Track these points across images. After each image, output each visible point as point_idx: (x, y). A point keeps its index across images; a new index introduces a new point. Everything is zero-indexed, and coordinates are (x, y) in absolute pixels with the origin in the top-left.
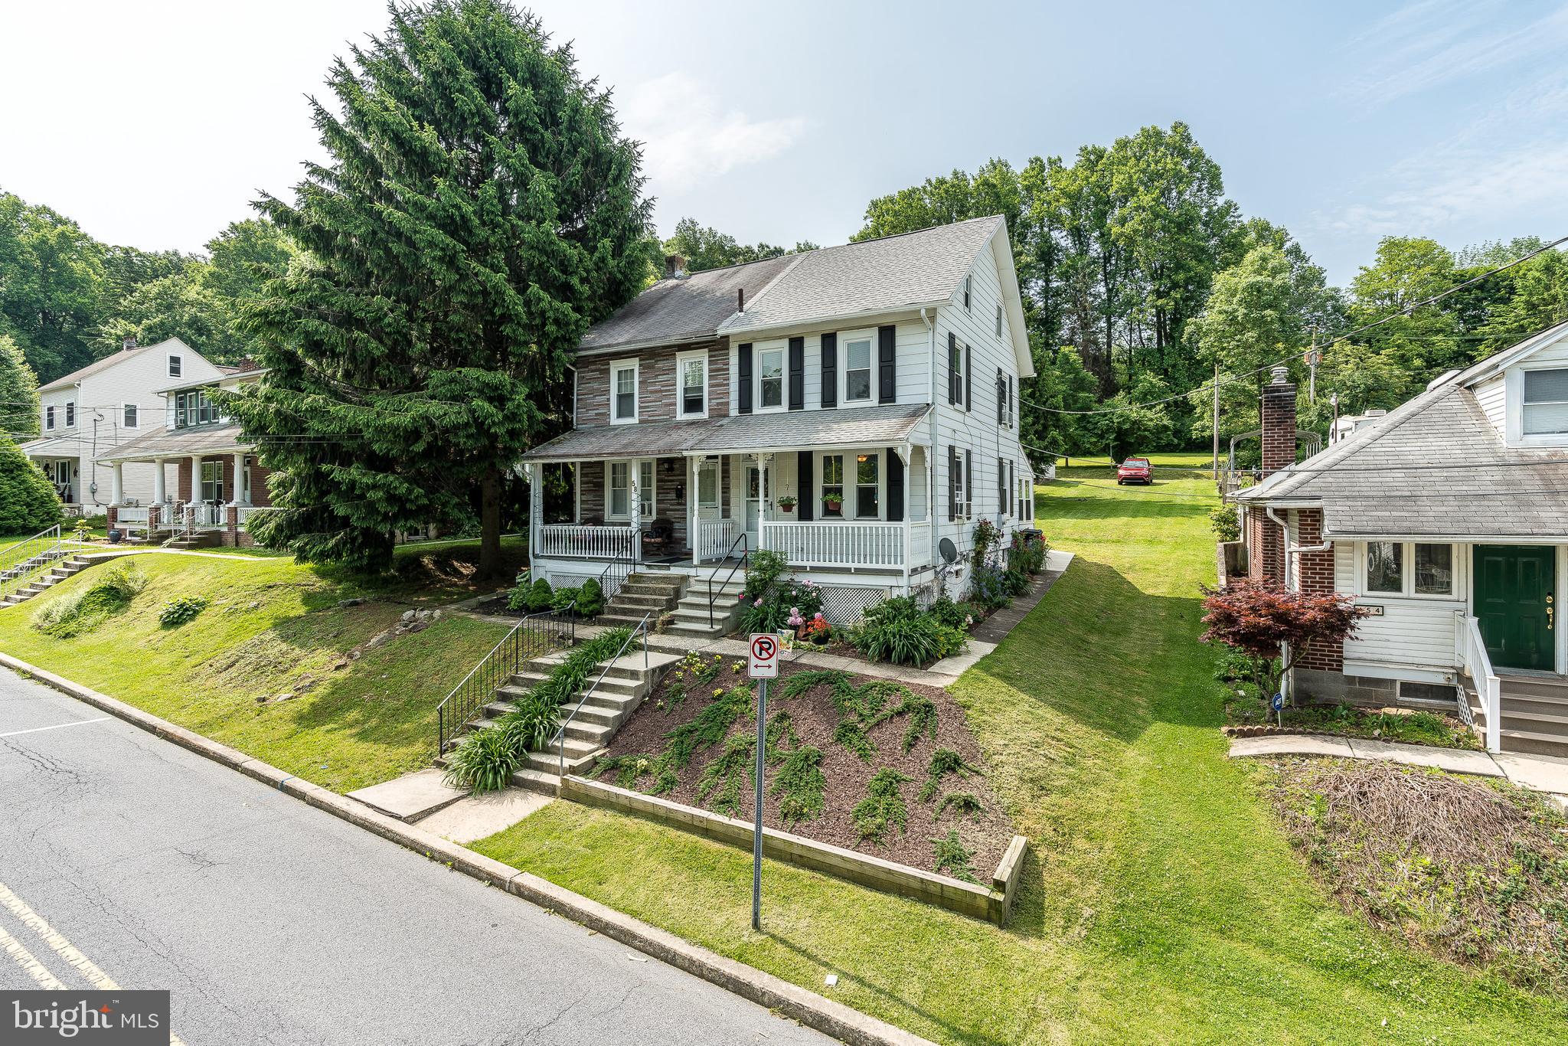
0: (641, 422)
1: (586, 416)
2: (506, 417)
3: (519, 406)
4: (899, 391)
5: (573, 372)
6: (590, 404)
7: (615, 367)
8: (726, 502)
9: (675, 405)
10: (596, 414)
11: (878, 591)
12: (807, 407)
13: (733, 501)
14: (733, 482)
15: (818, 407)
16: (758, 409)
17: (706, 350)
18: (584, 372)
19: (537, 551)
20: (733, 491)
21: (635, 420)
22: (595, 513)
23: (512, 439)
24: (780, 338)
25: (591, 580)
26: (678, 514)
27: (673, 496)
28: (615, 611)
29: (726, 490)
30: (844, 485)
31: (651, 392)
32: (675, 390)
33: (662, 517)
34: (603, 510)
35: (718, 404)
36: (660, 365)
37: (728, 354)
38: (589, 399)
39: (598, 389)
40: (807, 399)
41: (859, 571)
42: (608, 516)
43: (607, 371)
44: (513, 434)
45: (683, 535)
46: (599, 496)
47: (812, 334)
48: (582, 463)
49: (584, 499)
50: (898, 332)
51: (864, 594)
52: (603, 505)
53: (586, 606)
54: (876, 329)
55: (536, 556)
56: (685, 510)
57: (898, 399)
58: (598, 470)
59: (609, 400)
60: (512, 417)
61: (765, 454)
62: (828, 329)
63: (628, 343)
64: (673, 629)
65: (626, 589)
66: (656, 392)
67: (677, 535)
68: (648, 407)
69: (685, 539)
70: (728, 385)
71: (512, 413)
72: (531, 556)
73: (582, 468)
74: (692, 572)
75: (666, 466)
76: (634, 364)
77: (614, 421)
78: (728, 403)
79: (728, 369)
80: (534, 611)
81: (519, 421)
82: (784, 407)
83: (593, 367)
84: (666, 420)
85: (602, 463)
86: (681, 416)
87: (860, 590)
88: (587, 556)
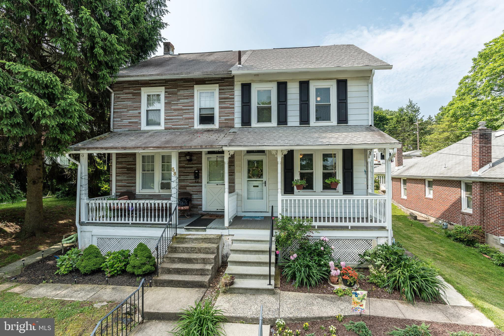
0: (166, 129)
1: (120, 123)
2: (57, 112)
3: (71, 104)
4: (350, 118)
5: (111, 93)
6: (124, 115)
7: (145, 92)
8: (232, 182)
9: (193, 118)
10: (130, 122)
11: (368, 241)
12: (289, 124)
13: (237, 181)
14: (237, 169)
15: (298, 124)
16: (254, 123)
17: (218, 85)
18: (118, 94)
19: (83, 219)
20: (237, 175)
21: (162, 127)
22: (128, 188)
23: (62, 132)
24: (271, 81)
25: (141, 245)
26: (195, 189)
27: (192, 177)
28: (169, 271)
29: (232, 173)
30: (314, 171)
31: (175, 110)
32: (193, 109)
33: (182, 191)
34: (135, 186)
35: (226, 120)
36: (181, 92)
37: (233, 89)
38: (123, 112)
39: (130, 106)
40: (289, 119)
41: (354, 228)
42: (139, 190)
43: (139, 94)
44: (63, 127)
45: (199, 203)
46: (132, 177)
47: (293, 80)
48: (117, 154)
49: (119, 178)
50: (349, 83)
51: (357, 243)
52: (135, 183)
53: (139, 268)
54: (335, 81)
55: (82, 224)
56: (201, 186)
57: (349, 122)
58: (131, 159)
59: (140, 113)
60: (65, 113)
61: (282, 151)
62: (304, 78)
63: (158, 75)
64: (235, 289)
65: (173, 250)
66: (178, 110)
67: (195, 202)
68: (172, 119)
69: (201, 205)
70: (233, 108)
71: (64, 110)
72: (77, 224)
73: (117, 158)
74: (225, 232)
75: (188, 158)
76: (161, 91)
77: (144, 127)
78: (233, 120)
79: (233, 98)
80: (86, 275)
81: (71, 117)
82: (274, 123)
83: (127, 91)
84: (186, 128)
85: (134, 155)
86: (197, 126)
87: (355, 240)
88: (130, 222)
